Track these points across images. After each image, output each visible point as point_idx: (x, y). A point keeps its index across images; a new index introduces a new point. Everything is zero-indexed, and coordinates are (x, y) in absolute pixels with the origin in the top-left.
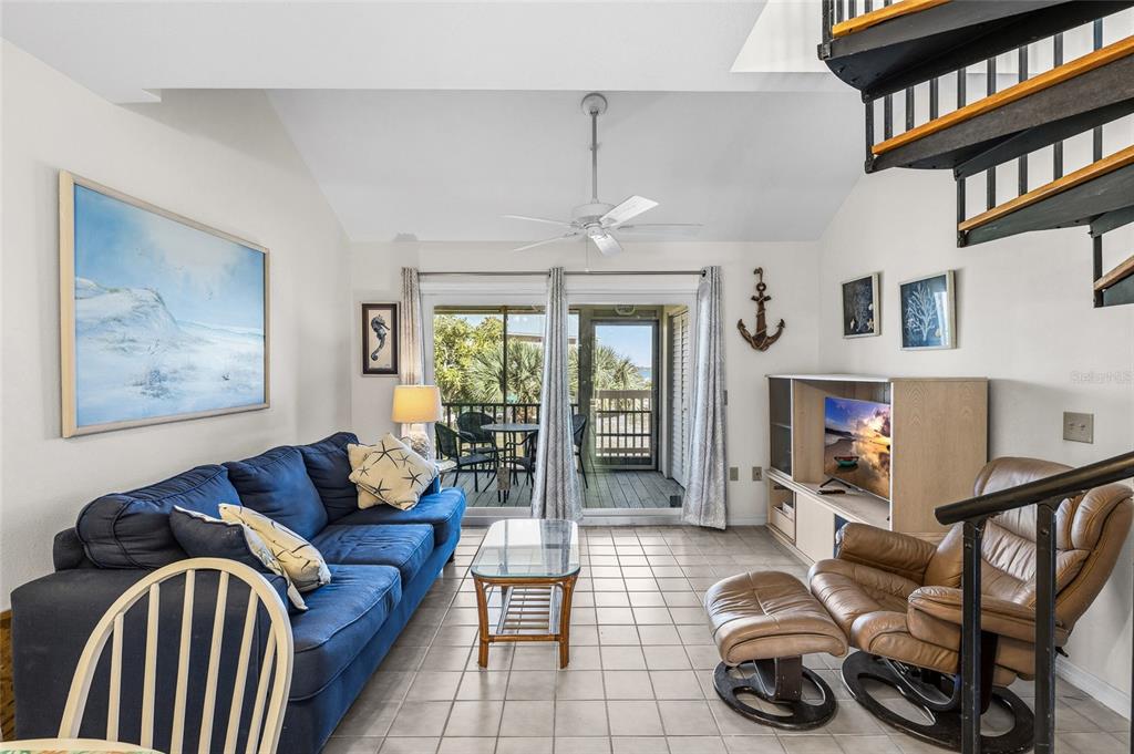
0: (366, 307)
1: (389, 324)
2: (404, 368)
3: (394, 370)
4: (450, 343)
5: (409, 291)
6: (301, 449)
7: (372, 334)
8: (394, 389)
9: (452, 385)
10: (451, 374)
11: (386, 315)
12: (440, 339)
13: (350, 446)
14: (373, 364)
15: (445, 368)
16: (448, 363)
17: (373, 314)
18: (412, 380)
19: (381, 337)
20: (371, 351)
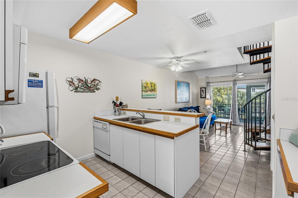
0: (201, 88)
1: (204, 90)
2: (207, 97)
3: (205, 97)
4: (219, 91)
5: (208, 85)
6: (194, 107)
7: (202, 92)
8: (205, 101)
9: (220, 101)
10: (219, 98)
11: (204, 89)
12: (216, 91)
13: (199, 107)
14: (202, 97)
15: (218, 97)
16: (219, 96)
17: (202, 89)
18: (208, 99)
19: (203, 92)
20: (202, 95)
